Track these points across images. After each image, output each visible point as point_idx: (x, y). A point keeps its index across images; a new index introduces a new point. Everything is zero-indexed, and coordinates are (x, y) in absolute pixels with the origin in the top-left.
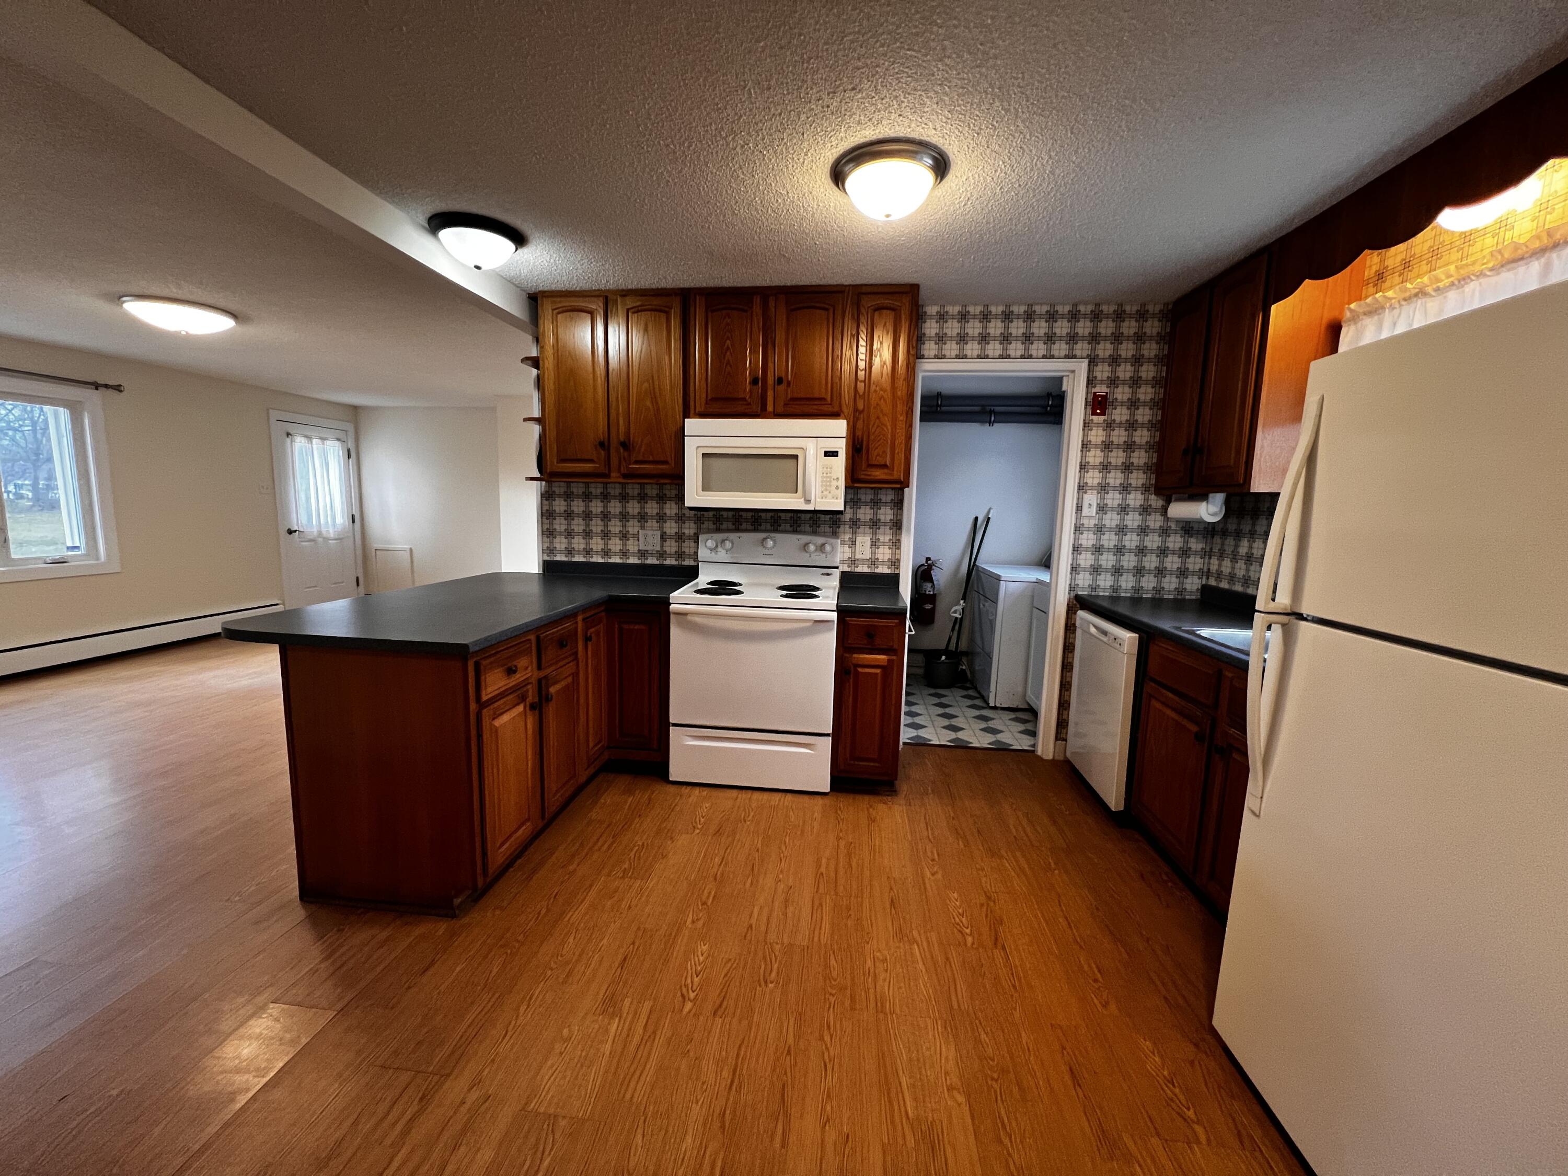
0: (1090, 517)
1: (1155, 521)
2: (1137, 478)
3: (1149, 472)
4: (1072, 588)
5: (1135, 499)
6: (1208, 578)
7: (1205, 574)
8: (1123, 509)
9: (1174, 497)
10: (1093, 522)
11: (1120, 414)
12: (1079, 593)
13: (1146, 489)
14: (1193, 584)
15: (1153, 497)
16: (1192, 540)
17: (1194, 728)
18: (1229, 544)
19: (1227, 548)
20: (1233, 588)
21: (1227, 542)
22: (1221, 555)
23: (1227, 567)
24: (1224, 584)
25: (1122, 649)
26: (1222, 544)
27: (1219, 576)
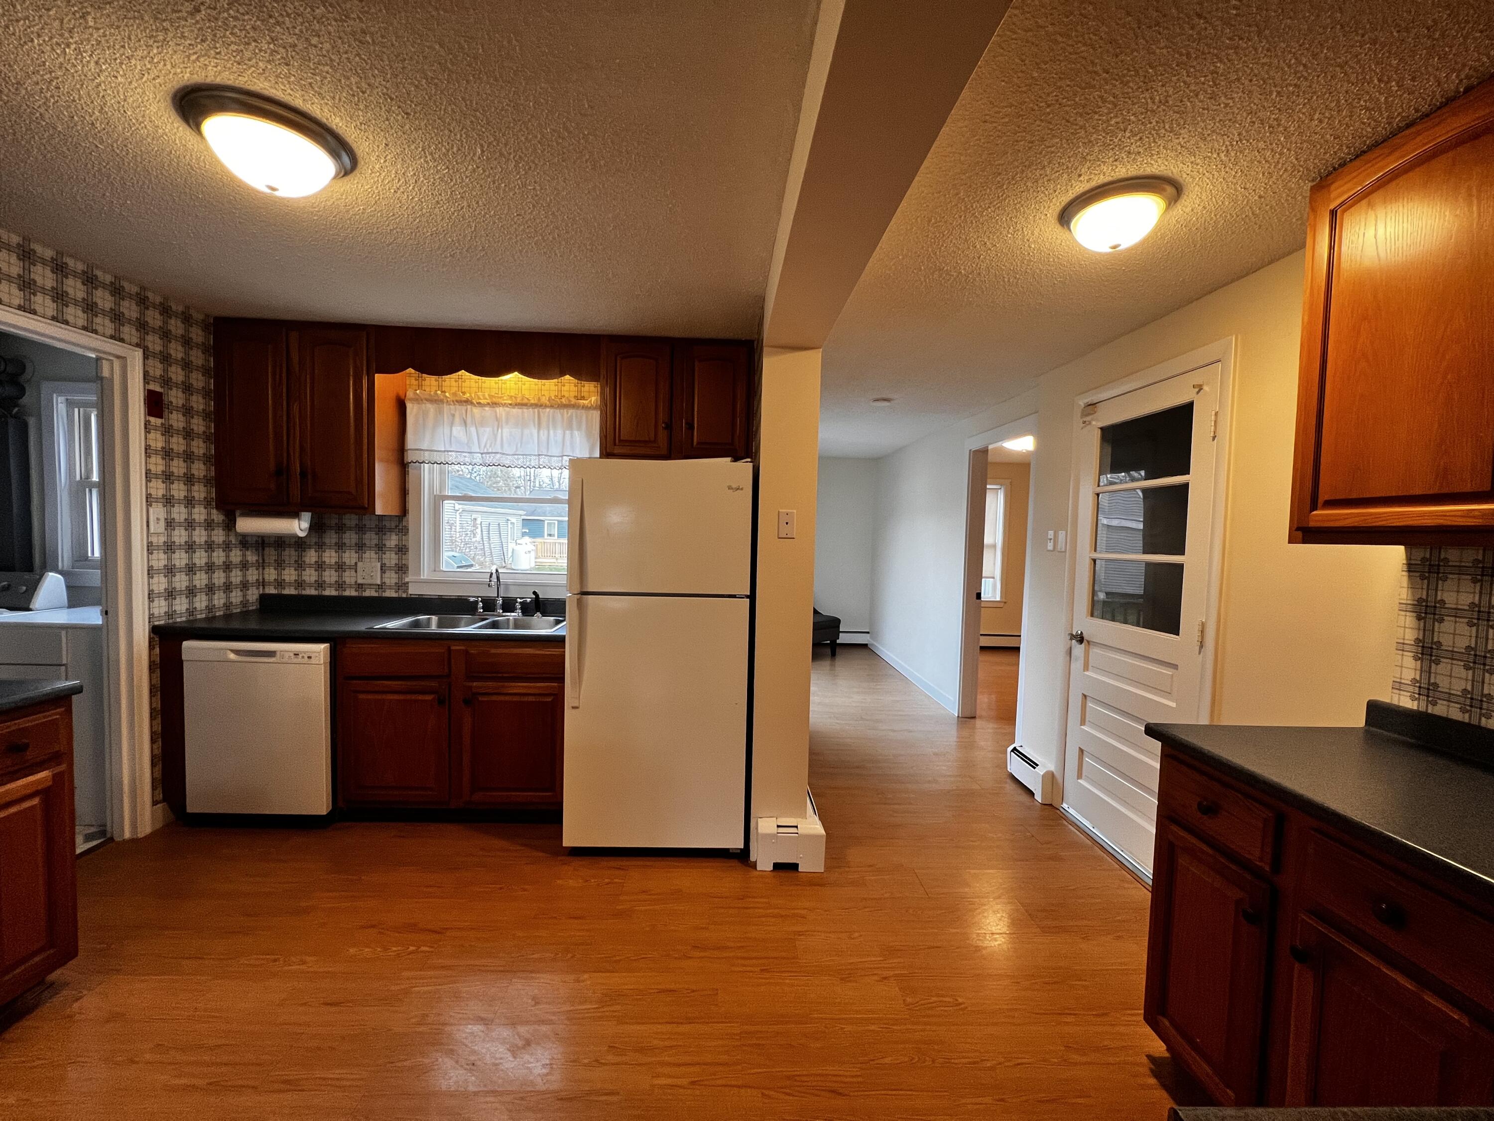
0: (158, 534)
1: (219, 536)
2: (199, 492)
3: (209, 485)
4: (151, 616)
5: (199, 514)
6: (264, 588)
7: (261, 584)
8: (190, 525)
9: (238, 513)
10: (162, 539)
11: (177, 420)
12: (157, 623)
13: (207, 503)
14: (253, 595)
15: (214, 511)
16: (248, 553)
17: (429, 697)
18: (290, 554)
19: (287, 558)
20: (304, 593)
21: (287, 552)
22: (280, 565)
23: (290, 575)
24: (290, 591)
25: (313, 661)
26: (279, 555)
27: (280, 583)
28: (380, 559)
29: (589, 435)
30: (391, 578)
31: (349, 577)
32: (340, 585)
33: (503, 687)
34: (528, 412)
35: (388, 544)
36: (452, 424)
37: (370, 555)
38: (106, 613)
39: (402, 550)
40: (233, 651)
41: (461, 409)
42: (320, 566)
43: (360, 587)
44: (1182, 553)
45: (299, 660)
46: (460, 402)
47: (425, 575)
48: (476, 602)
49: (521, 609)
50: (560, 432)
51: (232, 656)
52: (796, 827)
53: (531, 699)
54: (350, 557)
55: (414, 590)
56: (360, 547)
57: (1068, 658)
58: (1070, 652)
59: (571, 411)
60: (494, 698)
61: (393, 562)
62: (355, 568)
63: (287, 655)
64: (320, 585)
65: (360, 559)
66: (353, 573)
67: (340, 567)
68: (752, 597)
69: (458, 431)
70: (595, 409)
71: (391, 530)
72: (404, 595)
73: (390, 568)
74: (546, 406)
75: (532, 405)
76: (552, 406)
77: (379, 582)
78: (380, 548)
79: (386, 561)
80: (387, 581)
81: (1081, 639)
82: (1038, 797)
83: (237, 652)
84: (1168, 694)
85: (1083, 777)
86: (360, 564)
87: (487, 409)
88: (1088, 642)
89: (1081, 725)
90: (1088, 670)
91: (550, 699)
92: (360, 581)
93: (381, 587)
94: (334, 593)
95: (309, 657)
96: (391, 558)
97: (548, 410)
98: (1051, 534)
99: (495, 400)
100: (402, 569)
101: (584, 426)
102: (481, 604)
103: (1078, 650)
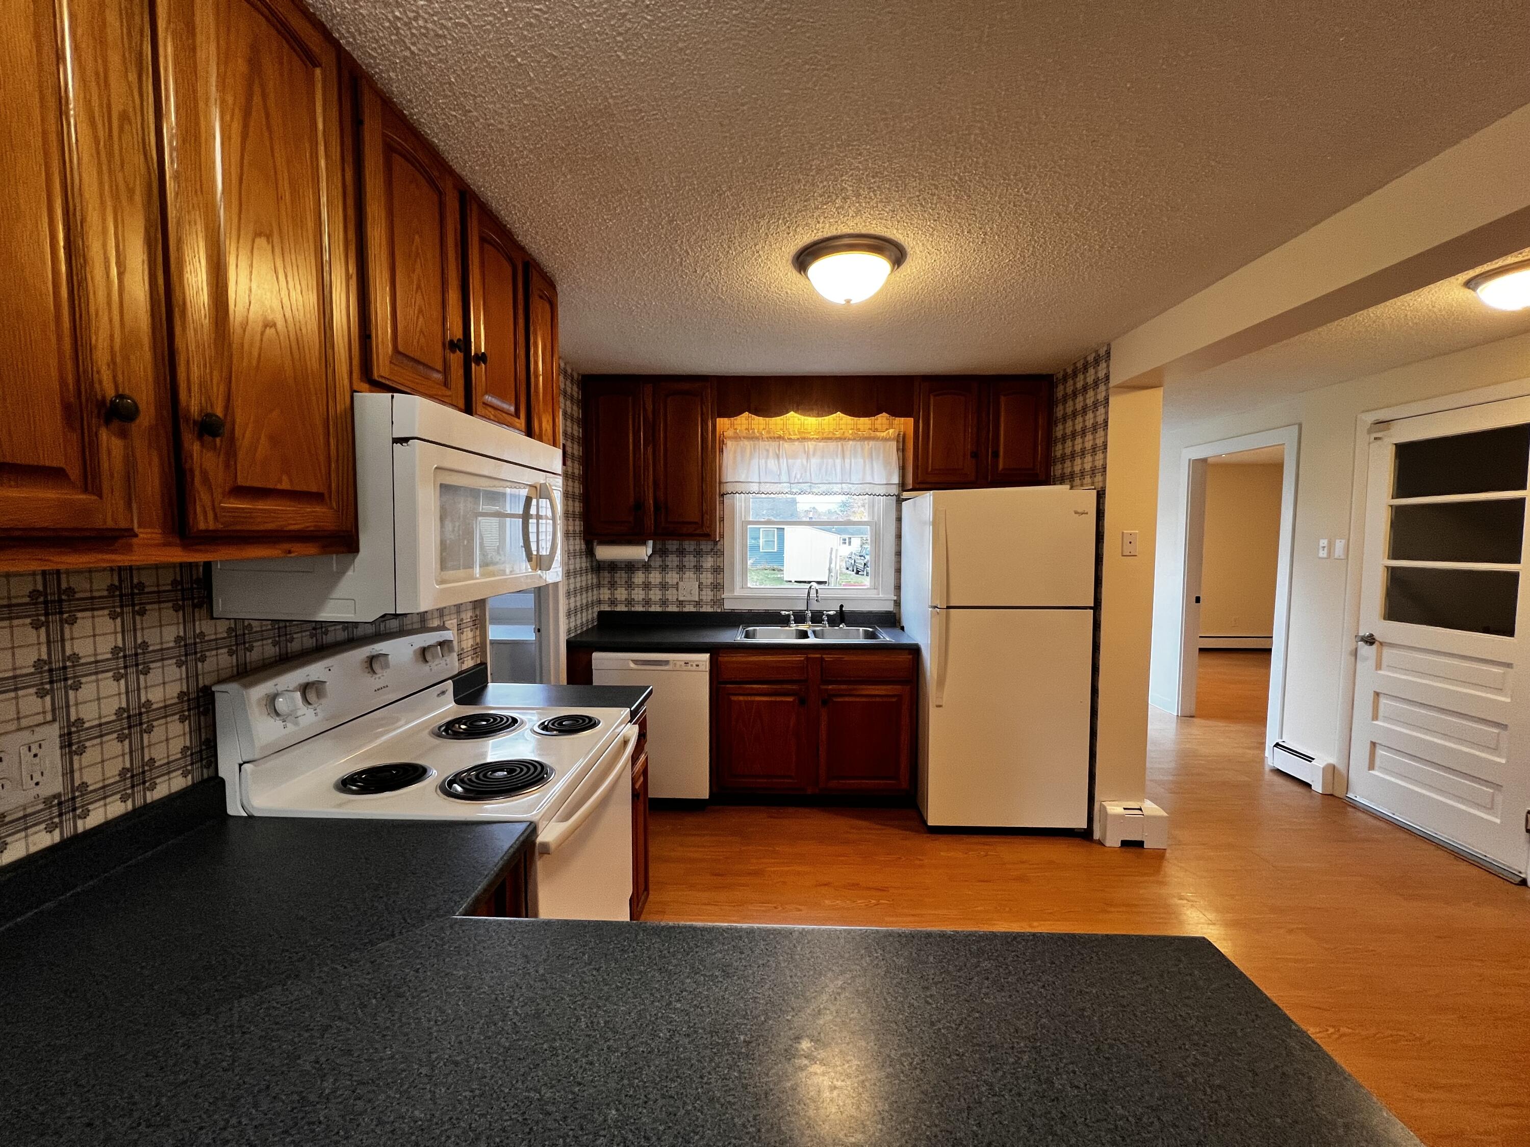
1: (584, 562)
3: (580, 519)
5: (578, 545)
6: (601, 606)
7: (599, 603)
8: (574, 554)
9: (602, 542)
11: (570, 466)
13: (580, 535)
14: (594, 613)
15: (582, 542)
17: (790, 699)
18: (620, 577)
19: (618, 580)
20: (633, 609)
21: (618, 575)
22: (613, 585)
23: (621, 594)
24: (621, 608)
25: (700, 668)
26: (613, 577)
27: (613, 602)
28: (698, 579)
29: (887, 463)
30: (708, 595)
31: (671, 595)
32: (664, 602)
33: (855, 689)
34: (832, 445)
35: (705, 565)
36: (767, 457)
37: (690, 575)
38: (539, 630)
39: (718, 570)
40: (633, 661)
41: (775, 444)
42: (647, 586)
43: (681, 603)
44: (1518, 561)
45: (689, 667)
46: (773, 438)
47: (738, 592)
48: (789, 616)
49: (828, 621)
50: (861, 461)
51: (632, 665)
52: (1140, 809)
53: (878, 699)
54: (672, 577)
55: (729, 606)
56: (681, 568)
57: (1353, 659)
58: (1355, 653)
59: (872, 443)
60: (847, 699)
61: (709, 581)
62: (676, 586)
63: (678, 663)
64: (647, 602)
65: (681, 579)
66: (675, 591)
67: (664, 586)
68: (1097, 607)
69: (772, 463)
70: (893, 439)
71: (707, 553)
72: (719, 610)
73: (707, 586)
74: (849, 439)
75: (836, 439)
76: (854, 439)
77: (697, 599)
78: (698, 568)
79: (704, 581)
80: (704, 598)
81: (1370, 640)
82: (1318, 787)
83: (636, 662)
84: (1499, 690)
85: (1376, 768)
86: (681, 584)
87: (796, 443)
88: (1381, 644)
89: (1373, 720)
90: (1380, 669)
91: (894, 700)
92: (681, 598)
93: (698, 603)
94: (659, 609)
95: (697, 666)
96: (707, 578)
97: (851, 442)
98: (1324, 542)
99: (803, 435)
100: (717, 587)
101: (881, 457)
102: (792, 617)
103: (1365, 650)
